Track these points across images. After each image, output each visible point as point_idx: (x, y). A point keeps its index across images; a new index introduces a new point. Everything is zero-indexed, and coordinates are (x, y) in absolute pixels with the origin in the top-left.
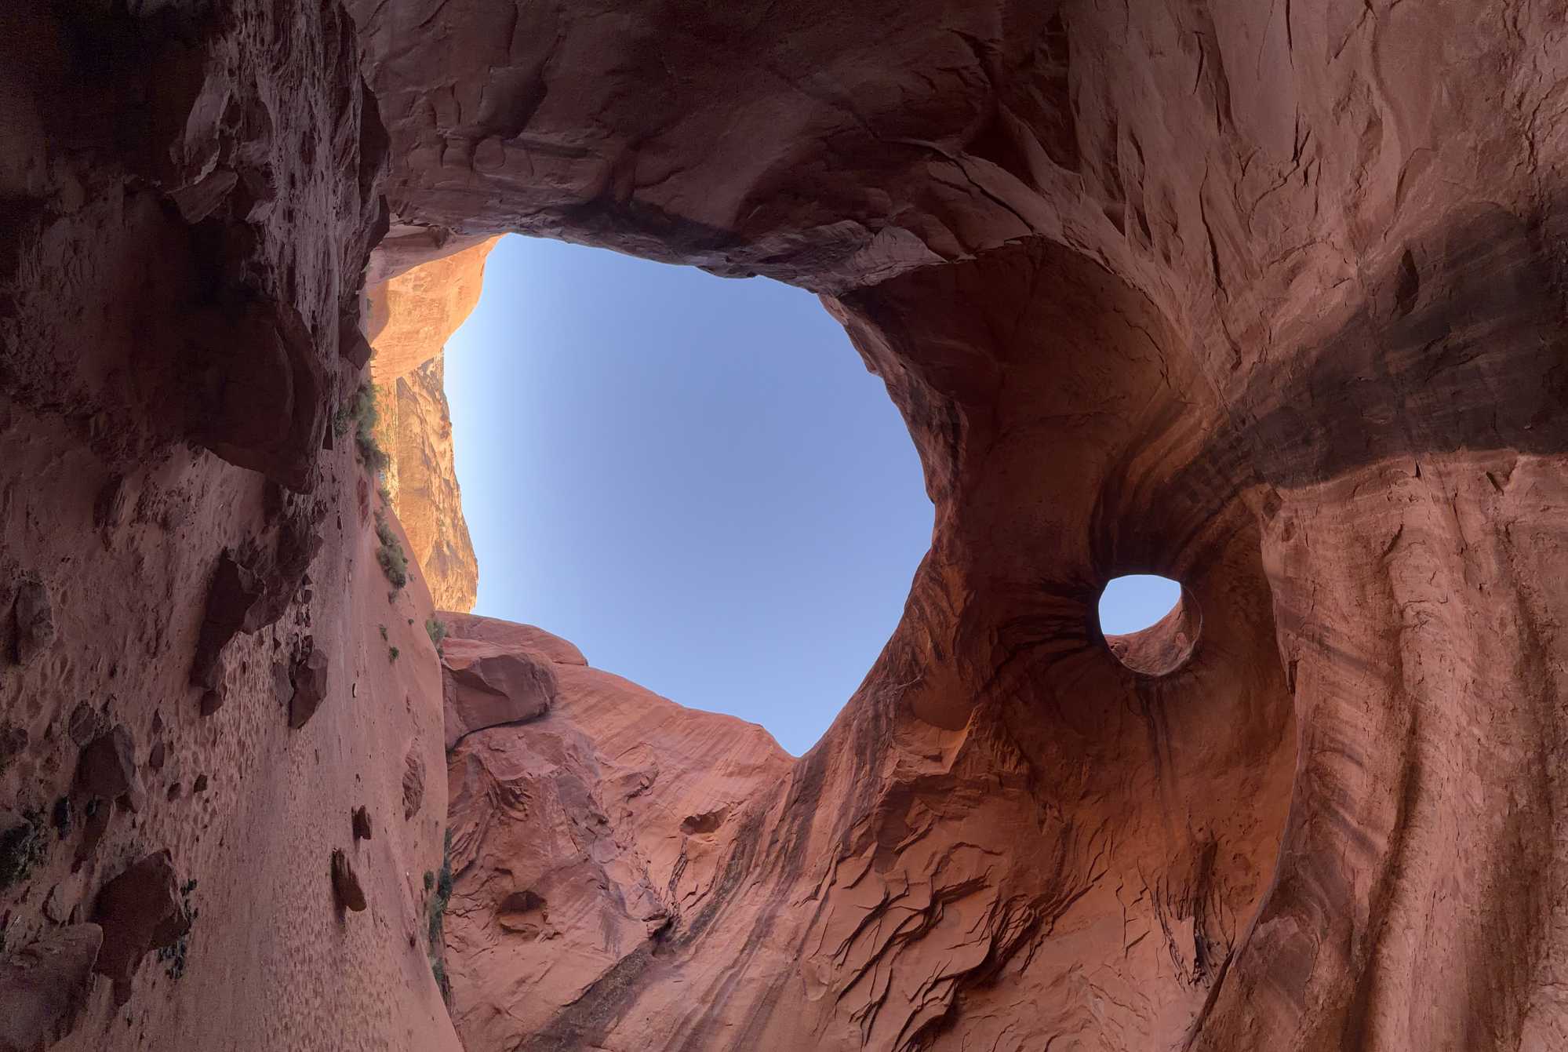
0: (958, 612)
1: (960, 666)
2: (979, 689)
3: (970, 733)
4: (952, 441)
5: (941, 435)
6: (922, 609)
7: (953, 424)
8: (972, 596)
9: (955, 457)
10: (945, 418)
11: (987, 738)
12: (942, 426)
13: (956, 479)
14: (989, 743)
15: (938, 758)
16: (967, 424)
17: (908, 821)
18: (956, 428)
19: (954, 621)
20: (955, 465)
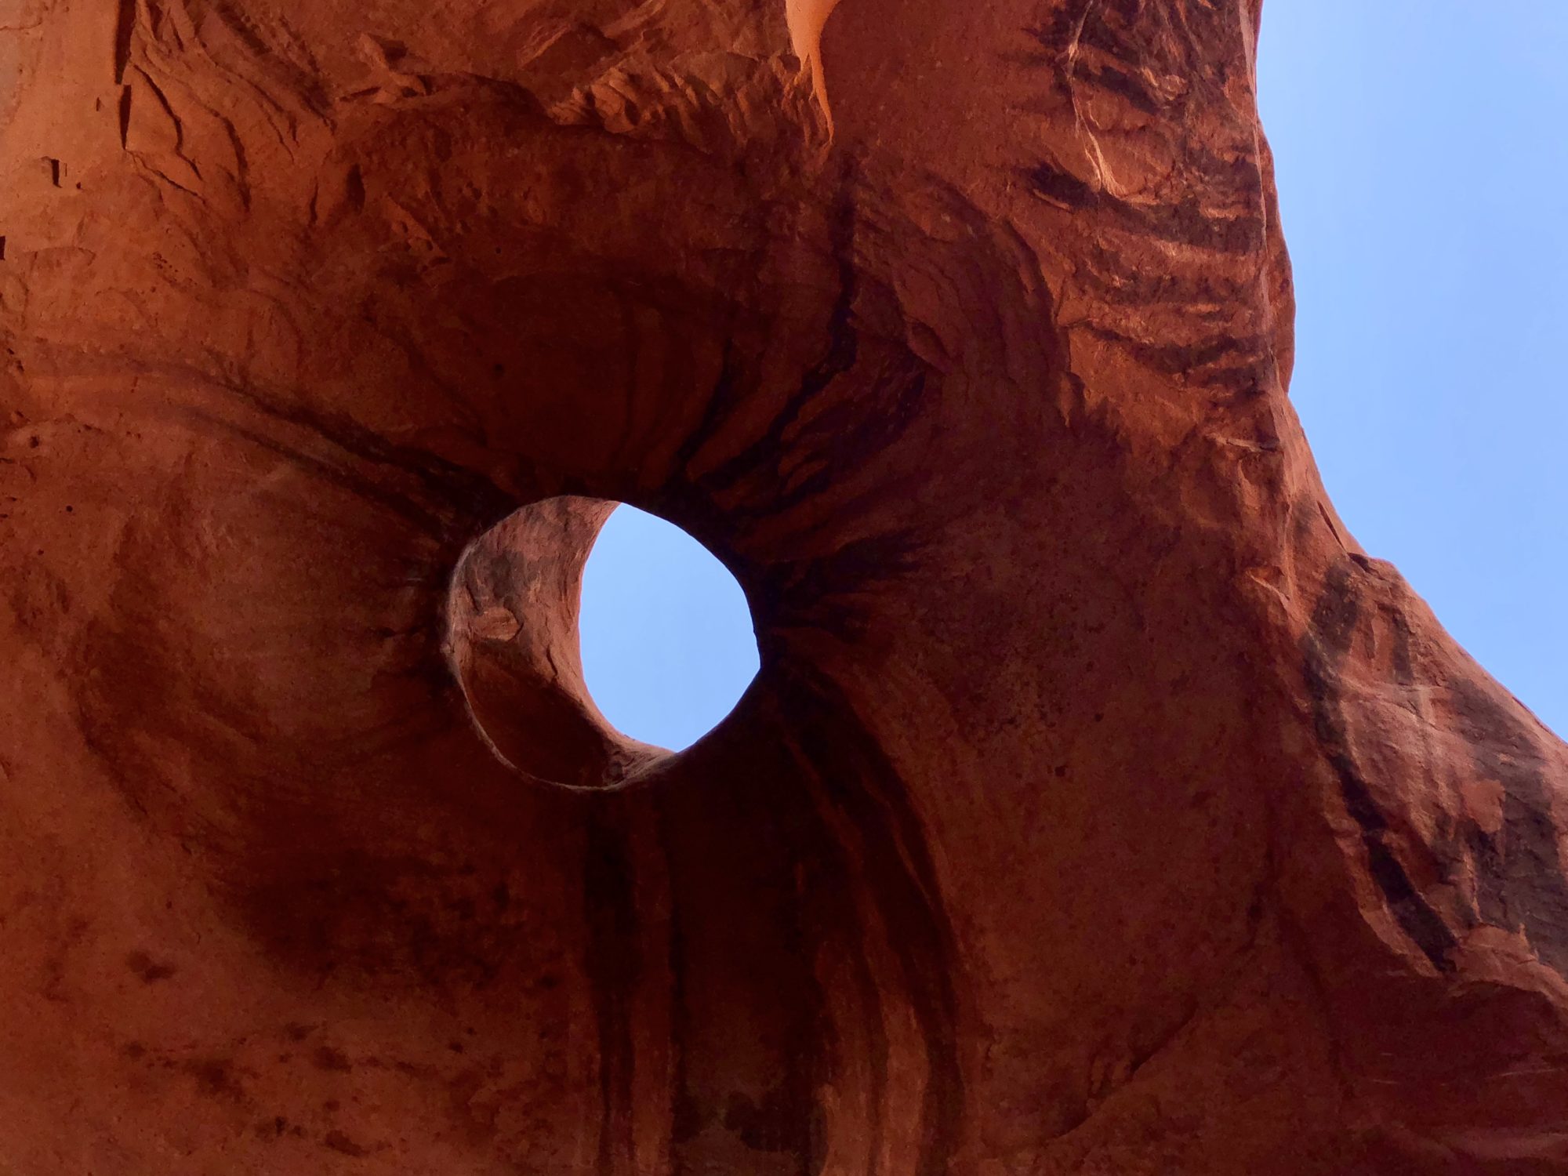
0: (1076, 339)
1: (964, 209)
2: (862, 194)
3: (791, 62)
4: (1389, 838)
5: (1427, 836)
7: (1410, 893)
8: (1065, 405)
9: (1353, 790)
10: (1439, 903)
11: (729, 90)
12: (1437, 868)
13: (1321, 716)
14: (715, 86)
16: (1368, 916)
18: (1395, 887)
19: (1070, 308)
20: (1342, 765)
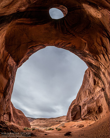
6: (63, 46)
15: (85, 43)
17: (94, 49)
